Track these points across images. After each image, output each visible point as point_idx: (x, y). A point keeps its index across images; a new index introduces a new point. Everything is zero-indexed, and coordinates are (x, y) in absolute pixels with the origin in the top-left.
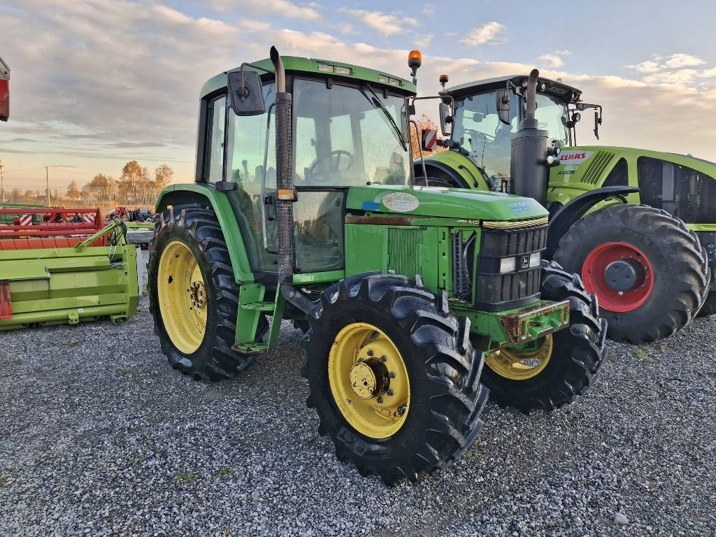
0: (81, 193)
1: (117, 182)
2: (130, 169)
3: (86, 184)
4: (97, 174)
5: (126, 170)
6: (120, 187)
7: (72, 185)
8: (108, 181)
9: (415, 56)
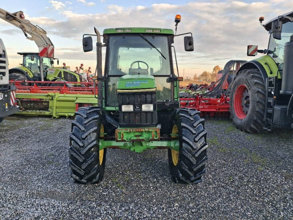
0: (198, 78)
1: (211, 74)
2: (216, 69)
3: (200, 75)
4: (204, 71)
5: (214, 69)
6: (212, 76)
7: (195, 75)
8: (208, 74)
9: (178, 17)
